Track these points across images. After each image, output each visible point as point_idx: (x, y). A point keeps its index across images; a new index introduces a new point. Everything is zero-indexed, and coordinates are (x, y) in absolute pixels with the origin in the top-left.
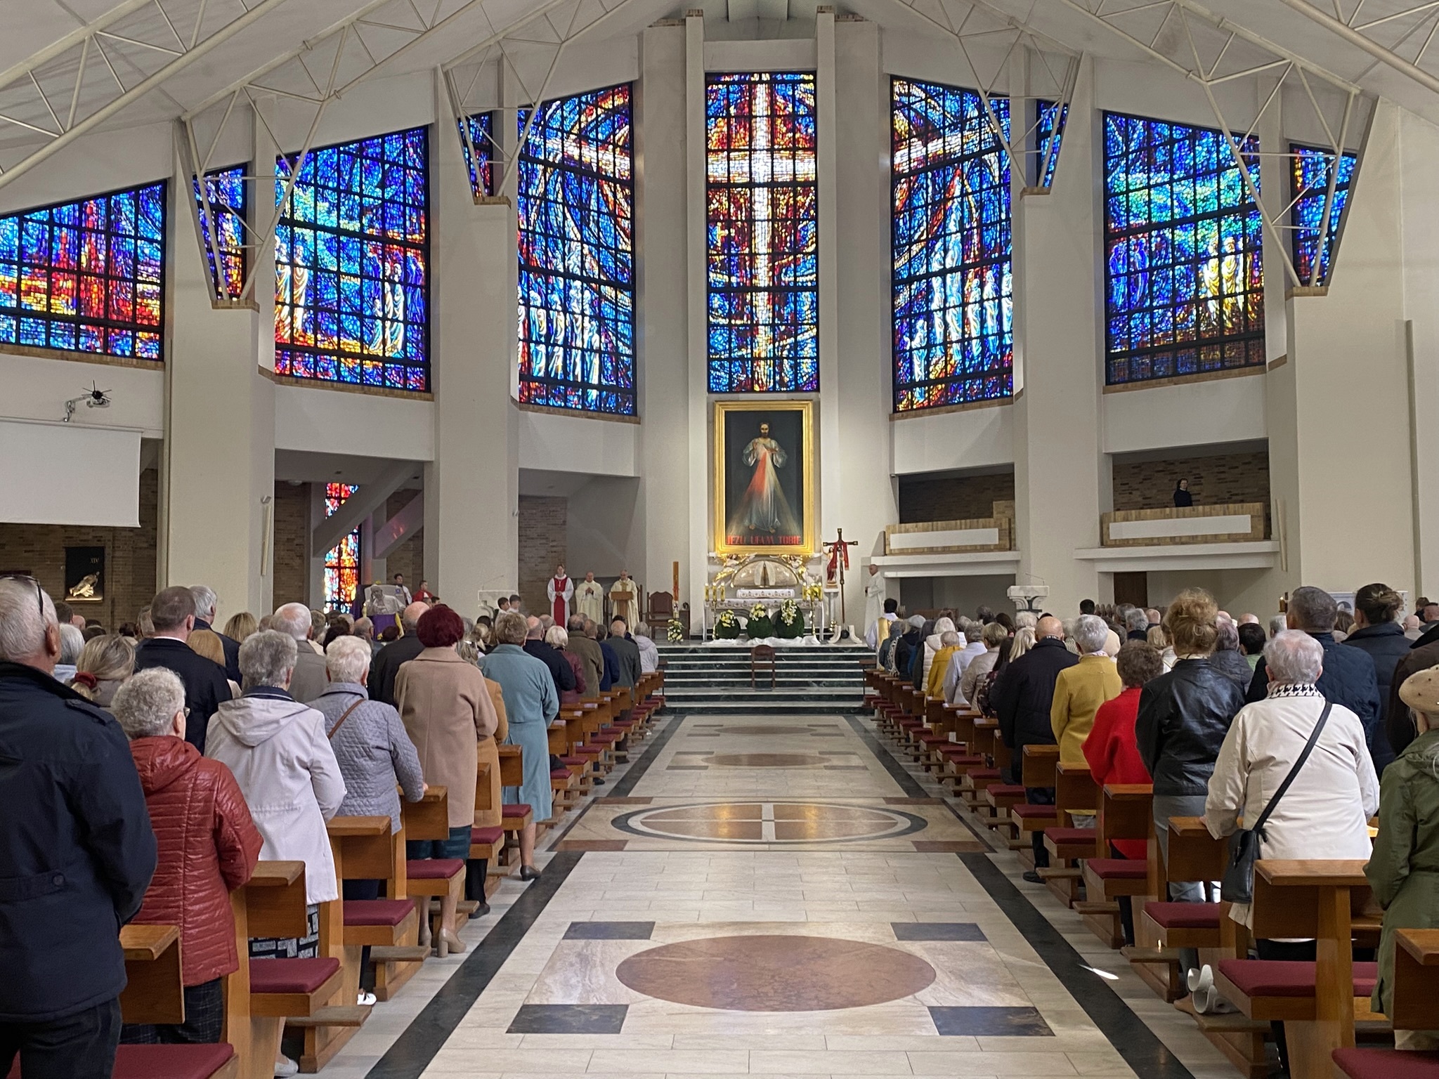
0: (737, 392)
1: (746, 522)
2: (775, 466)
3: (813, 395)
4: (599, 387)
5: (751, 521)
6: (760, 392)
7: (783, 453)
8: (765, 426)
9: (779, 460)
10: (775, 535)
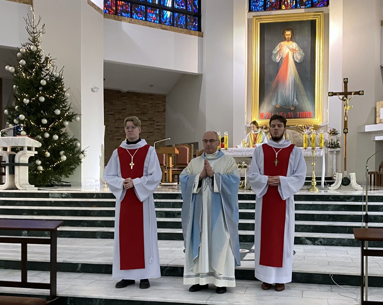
0: (270, 10)
1: (274, 103)
2: (295, 62)
3: (324, 9)
4: (172, 10)
5: (277, 102)
6: (286, 9)
7: (301, 51)
8: (288, 33)
9: (299, 57)
10: (295, 110)
